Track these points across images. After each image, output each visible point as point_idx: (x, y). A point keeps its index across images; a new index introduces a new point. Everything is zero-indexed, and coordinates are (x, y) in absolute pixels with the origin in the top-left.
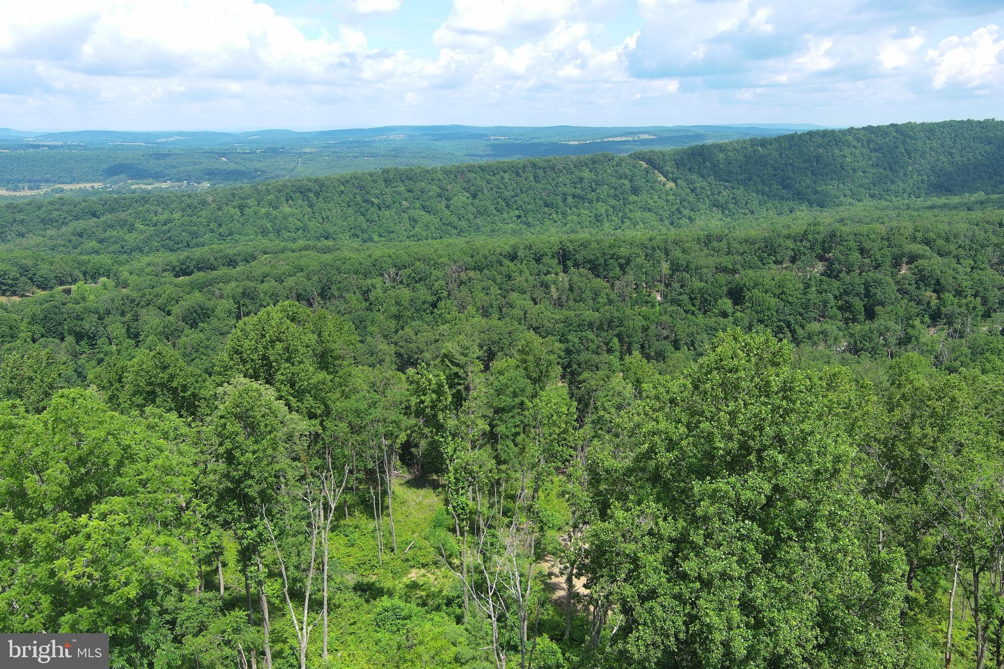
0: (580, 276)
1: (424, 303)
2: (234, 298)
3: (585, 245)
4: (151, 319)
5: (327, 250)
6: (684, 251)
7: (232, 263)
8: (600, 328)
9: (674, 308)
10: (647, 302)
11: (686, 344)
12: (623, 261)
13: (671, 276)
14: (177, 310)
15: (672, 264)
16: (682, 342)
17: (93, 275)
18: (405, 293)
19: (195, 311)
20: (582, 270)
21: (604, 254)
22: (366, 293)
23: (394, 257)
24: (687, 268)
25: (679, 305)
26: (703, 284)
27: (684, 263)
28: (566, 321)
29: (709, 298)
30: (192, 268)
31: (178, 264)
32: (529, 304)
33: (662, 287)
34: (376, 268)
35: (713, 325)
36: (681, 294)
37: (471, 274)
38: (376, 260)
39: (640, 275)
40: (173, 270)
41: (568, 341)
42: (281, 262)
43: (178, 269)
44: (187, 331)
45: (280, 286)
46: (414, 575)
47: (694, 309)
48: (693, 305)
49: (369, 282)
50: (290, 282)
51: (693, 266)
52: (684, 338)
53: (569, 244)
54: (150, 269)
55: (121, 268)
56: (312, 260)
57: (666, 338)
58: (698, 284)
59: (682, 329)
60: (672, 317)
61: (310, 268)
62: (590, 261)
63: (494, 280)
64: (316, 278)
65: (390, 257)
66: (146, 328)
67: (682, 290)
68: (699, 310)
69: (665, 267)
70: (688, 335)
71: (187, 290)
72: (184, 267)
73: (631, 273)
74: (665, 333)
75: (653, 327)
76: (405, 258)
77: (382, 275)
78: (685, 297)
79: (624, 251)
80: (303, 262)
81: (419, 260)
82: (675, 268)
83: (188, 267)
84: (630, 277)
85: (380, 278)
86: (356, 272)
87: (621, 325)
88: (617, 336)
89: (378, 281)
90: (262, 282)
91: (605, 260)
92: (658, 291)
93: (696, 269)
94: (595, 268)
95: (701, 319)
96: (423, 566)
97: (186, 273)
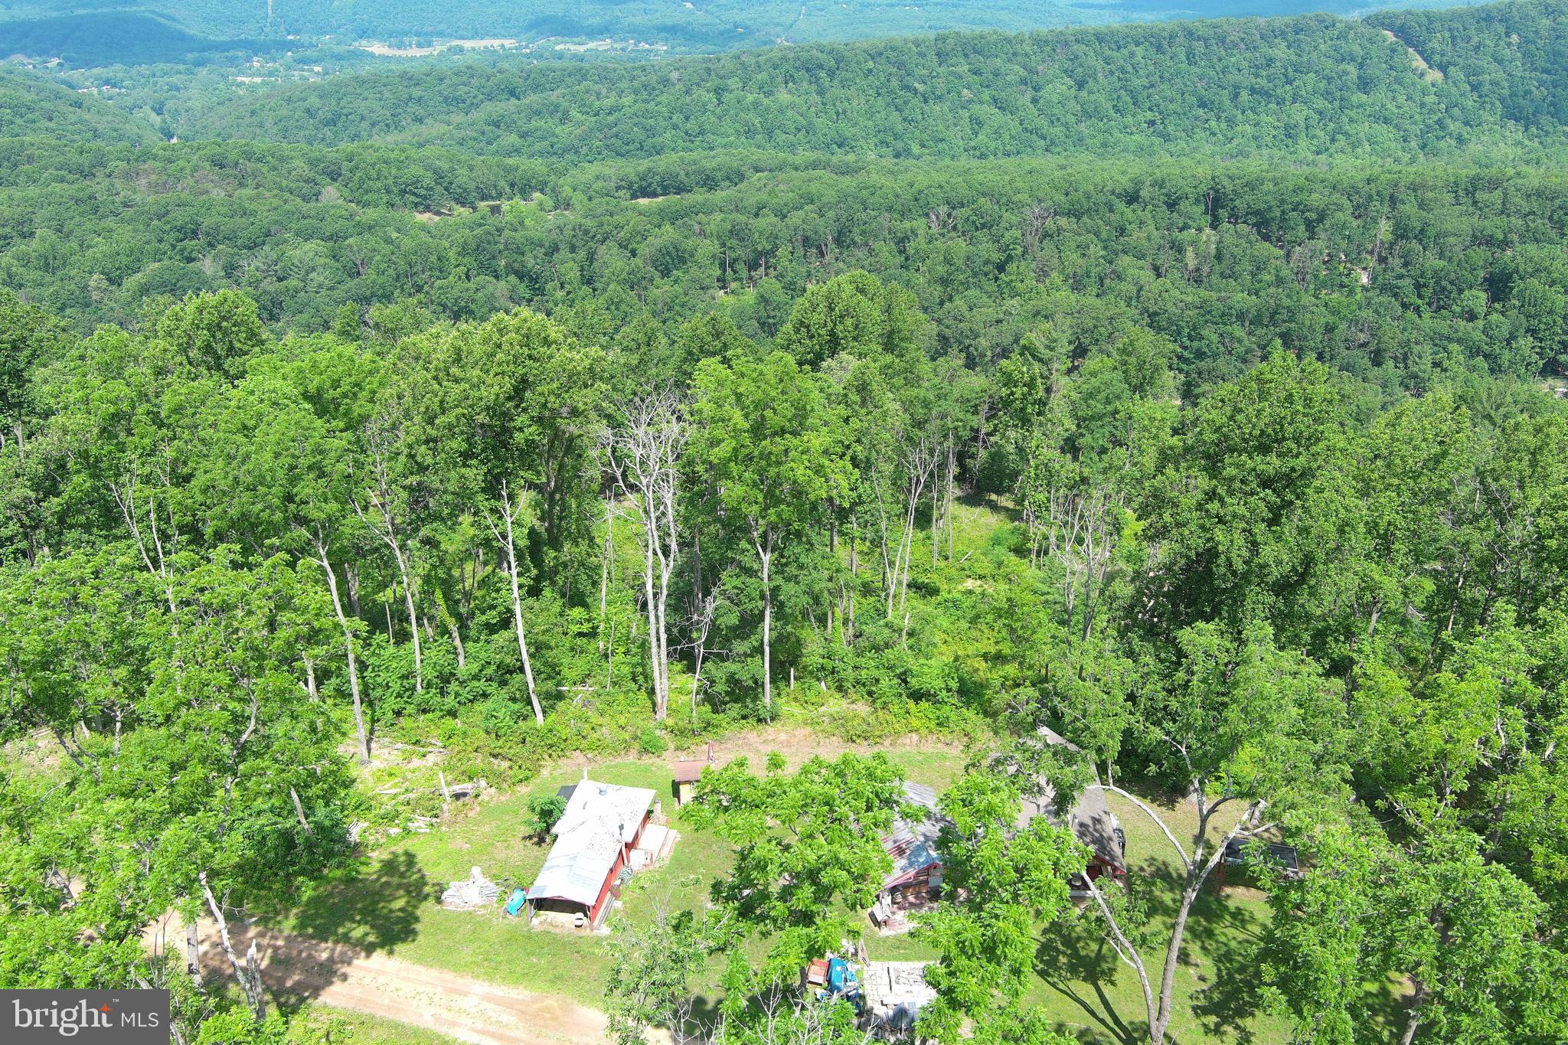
0: (1236, 237)
1: (987, 262)
2: (719, 237)
3: (1252, 186)
4: (612, 260)
5: (844, 170)
6: (1422, 206)
7: (709, 182)
8: (1257, 321)
9: (1385, 299)
10: (1342, 286)
11: (1395, 358)
12: (1314, 216)
13: (1392, 245)
14: (644, 250)
15: (1397, 226)
16: (1387, 355)
17: (524, 188)
18: (960, 246)
19: (668, 253)
20: (1241, 227)
21: (1283, 202)
22: (902, 241)
23: (947, 188)
24: (1421, 235)
25: (1395, 295)
26: (1442, 263)
27: (1417, 225)
28: (1203, 307)
29: (1449, 287)
30: (654, 186)
31: (636, 179)
32: (1147, 276)
33: (1372, 262)
34: (919, 204)
35: (1446, 331)
36: (1401, 277)
37: (1063, 221)
38: (920, 192)
39: (1338, 240)
40: (630, 188)
41: (1202, 338)
42: (782, 187)
43: (635, 186)
44: (658, 281)
45: (780, 225)
46: (970, 584)
47: (1420, 302)
48: (1420, 296)
49: (907, 225)
50: (795, 218)
51: (1431, 232)
52: (1392, 347)
53: (1226, 182)
54: (600, 184)
55: (561, 181)
56: (826, 185)
57: (1364, 345)
58: (1432, 262)
59: (1392, 333)
60: (1378, 314)
61: (824, 199)
62: (1257, 213)
63: (1097, 235)
64: (831, 214)
65: (941, 187)
66: (607, 272)
67: (1403, 271)
68: (1429, 304)
69: (1384, 229)
70: (1400, 344)
71: (655, 221)
72: (644, 184)
73: (1323, 235)
74: (1363, 337)
75: (1343, 326)
76: (964, 191)
77: (927, 215)
78: (1407, 282)
79: (1316, 199)
80: (814, 187)
81: (984, 194)
82: (1401, 232)
83: (650, 185)
84: (1320, 244)
85: (924, 220)
86: (890, 209)
87: (1290, 321)
88: (1282, 336)
89: (920, 224)
90: (757, 215)
91: (1283, 212)
92: (1364, 269)
93: (1437, 236)
94: (1264, 224)
95: (1427, 321)
96: (981, 577)
97: (645, 193)
